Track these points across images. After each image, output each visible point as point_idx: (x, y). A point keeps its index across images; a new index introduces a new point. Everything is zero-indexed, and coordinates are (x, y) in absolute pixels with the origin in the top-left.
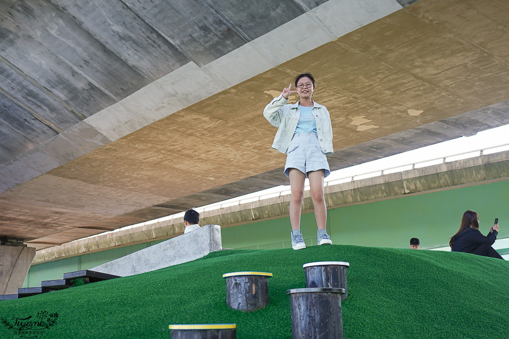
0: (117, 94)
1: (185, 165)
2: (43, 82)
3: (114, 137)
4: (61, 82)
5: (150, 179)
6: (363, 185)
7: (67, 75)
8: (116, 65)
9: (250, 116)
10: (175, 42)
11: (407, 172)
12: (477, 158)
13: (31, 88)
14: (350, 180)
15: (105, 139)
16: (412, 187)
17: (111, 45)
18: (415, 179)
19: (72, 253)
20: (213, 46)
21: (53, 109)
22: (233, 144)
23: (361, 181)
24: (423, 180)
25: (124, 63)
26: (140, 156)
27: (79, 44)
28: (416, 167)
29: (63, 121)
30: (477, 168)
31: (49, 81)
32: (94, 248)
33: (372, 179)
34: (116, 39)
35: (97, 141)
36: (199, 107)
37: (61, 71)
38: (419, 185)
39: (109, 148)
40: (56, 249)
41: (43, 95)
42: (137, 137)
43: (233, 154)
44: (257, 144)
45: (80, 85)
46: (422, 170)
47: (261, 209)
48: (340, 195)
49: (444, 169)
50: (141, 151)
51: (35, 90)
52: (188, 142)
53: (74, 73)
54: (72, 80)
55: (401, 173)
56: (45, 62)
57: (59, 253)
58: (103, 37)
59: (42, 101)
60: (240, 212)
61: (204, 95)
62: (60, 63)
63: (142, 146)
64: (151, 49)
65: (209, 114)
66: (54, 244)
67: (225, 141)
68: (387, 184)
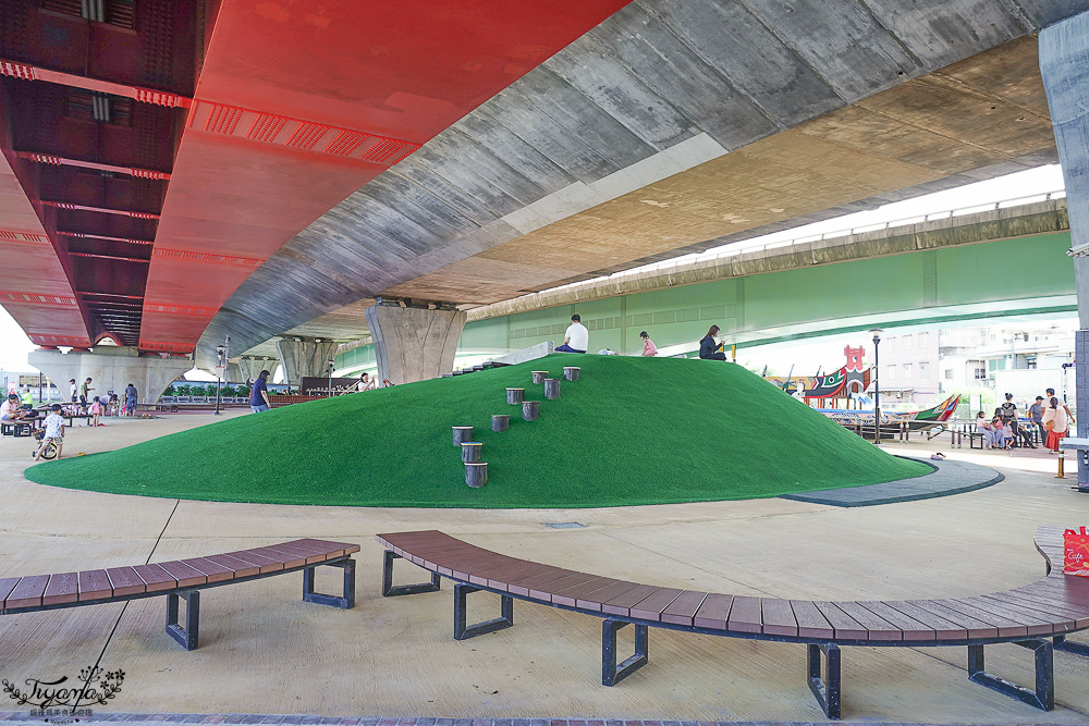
0: (524, 201)
1: (589, 249)
2: (467, 191)
3: (525, 232)
4: (481, 191)
5: (560, 259)
6: (774, 254)
7: (485, 187)
8: (522, 181)
9: (634, 216)
10: (566, 168)
11: (816, 242)
12: (882, 230)
13: (458, 194)
14: (762, 249)
15: (518, 232)
16: (820, 258)
17: (517, 167)
18: (823, 249)
19: (500, 313)
20: (593, 172)
21: (475, 210)
22: (626, 234)
23: (773, 250)
24: (830, 251)
25: (528, 180)
26: (549, 244)
27: (493, 166)
28: (825, 237)
29: (484, 218)
30: (882, 241)
31: (471, 190)
32: (521, 308)
33: (783, 248)
34: (521, 164)
35: (512, 233)
36: (590, 211)
37: (480, 183)
38: (826, 256)
39: (522, 239)
40: (485, 308)
41: (467, 199)
42: (543, 231)
43: (627, 240)
44: (647, 233)
45: (496, 194)
46: (830, 240)
47: (677, 275)
48: (752, 263)
49: (851, 241)
50: (549, 240)
51: (462, 196)
52: (587, 233)
53: (490, 186)
54: (489, 190)
55: (810, 244)
56: (468, 177)
57: (489, 313)
58: (511, 162)
59: (467, 203)
60: (658, 277)
61: (592, 204)
62: (479, 178)
63: (549, 237)
64: (548, 172)
65: (598, 215)
66: (484, 304)
67: (618, 232)
68: (797, 254)
